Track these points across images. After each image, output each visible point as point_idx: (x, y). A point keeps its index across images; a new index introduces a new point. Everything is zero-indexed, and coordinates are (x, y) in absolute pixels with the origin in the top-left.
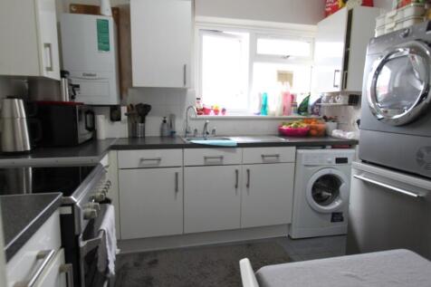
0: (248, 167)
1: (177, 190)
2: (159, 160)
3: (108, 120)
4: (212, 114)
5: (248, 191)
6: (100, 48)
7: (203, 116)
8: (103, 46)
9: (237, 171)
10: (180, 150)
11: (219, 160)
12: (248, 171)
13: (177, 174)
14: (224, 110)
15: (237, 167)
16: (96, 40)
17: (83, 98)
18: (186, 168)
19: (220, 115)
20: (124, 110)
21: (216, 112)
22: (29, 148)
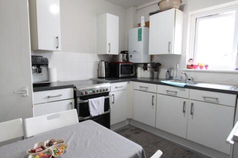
0: (193, 102)
1: (153, 104)
2: (147, 88)
3: (143, 69)
4: (198, 69)
5: (192, 117)
6: (139, 40)
7: (193, 69)
8: (140, 39)
9: (185, 102)
10: (156, 85)
11: (174, 93)
12: (192, 104)
13: (153, 96)
14: (206, 66)
15: (185, 100)
16: (137, 37)
17: (133, 60)
18: (158, 95)
19: (204, 69)
20: (149, 65)
21: (201, 67)
22: (104, 76)
